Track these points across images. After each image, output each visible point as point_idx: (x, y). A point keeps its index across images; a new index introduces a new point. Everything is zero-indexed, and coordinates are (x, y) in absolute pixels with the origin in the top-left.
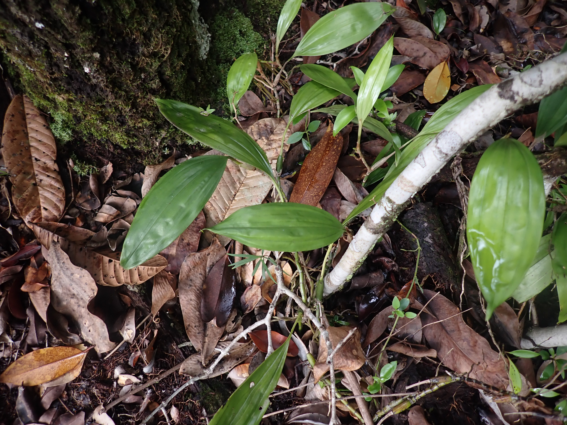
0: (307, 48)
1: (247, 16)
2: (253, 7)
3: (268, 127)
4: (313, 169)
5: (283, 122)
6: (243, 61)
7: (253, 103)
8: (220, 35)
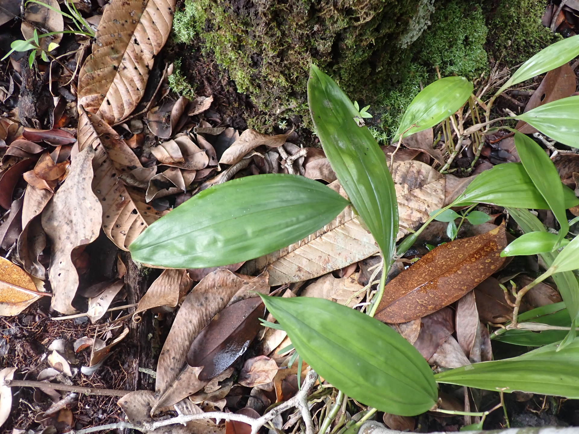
0: (544, 119)
1: (487, 24)
2: (502, 17)
3: (421, 176)
4: (441, 268)
5: (442, 182)
6: (451, 85)
7: (422, 134)
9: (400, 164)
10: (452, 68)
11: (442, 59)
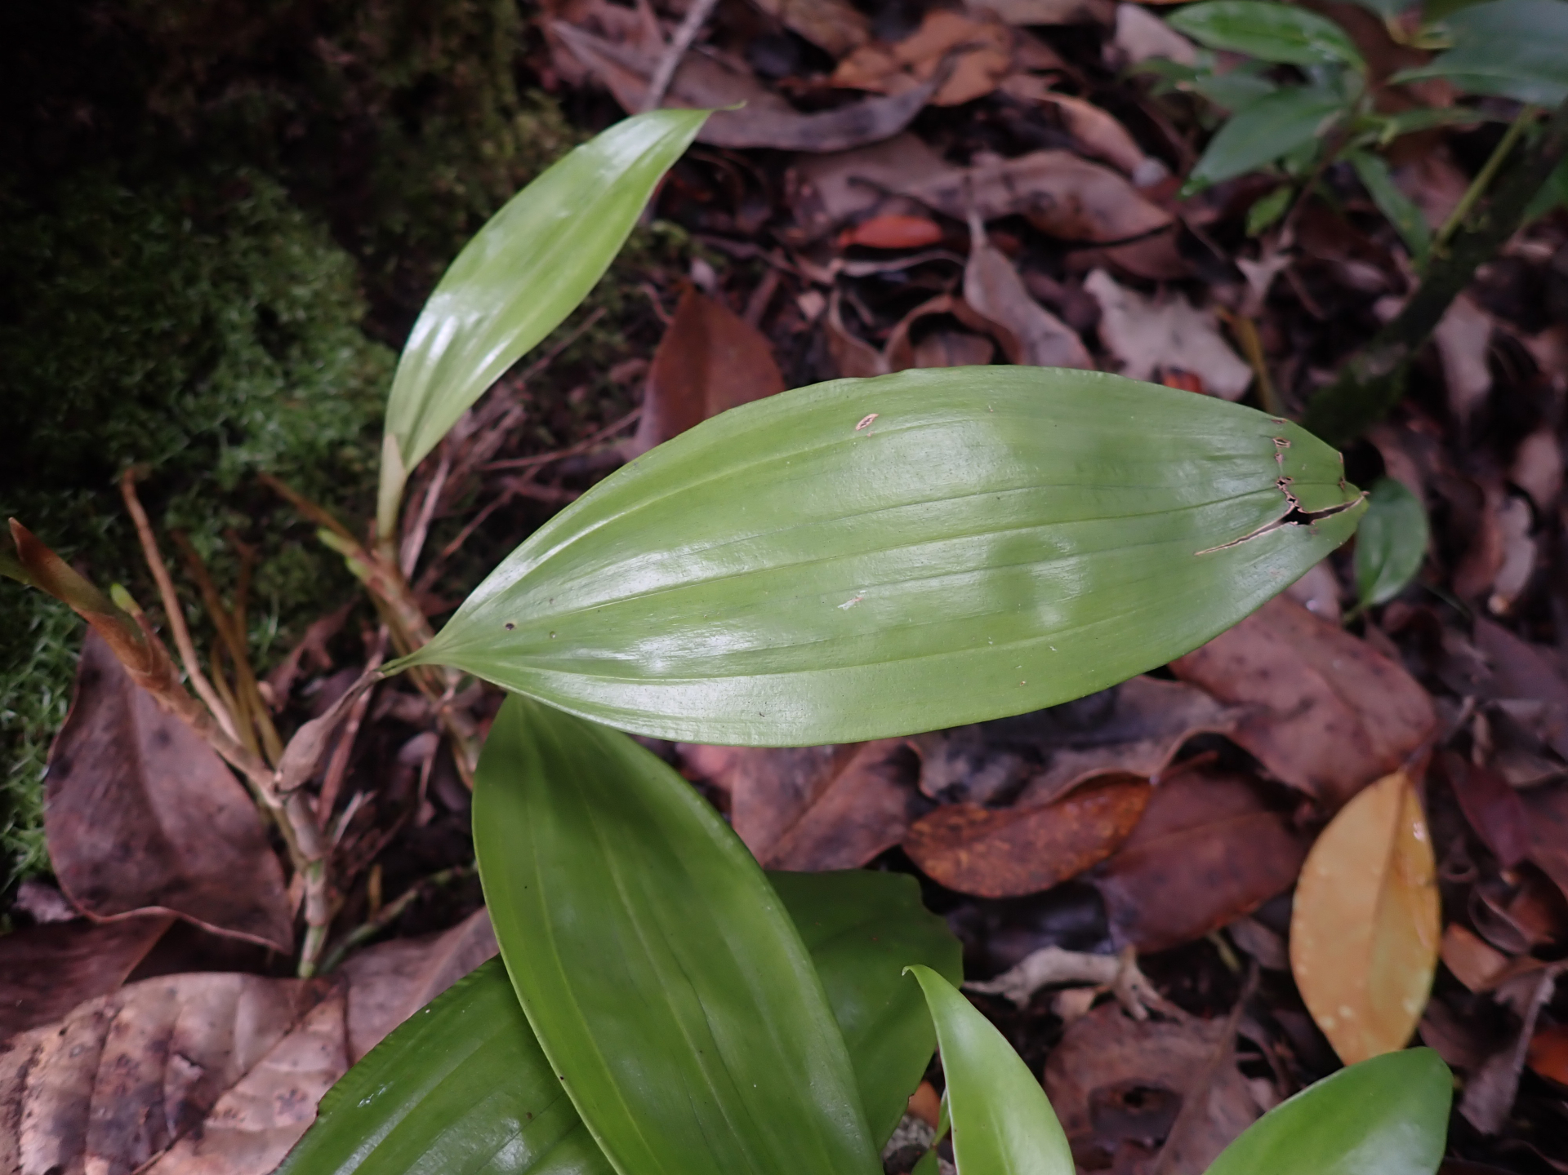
0: (548, 626)
2: (412, 206)
7: (181, 801)
9: (37, 1049)
10: (243, 455)
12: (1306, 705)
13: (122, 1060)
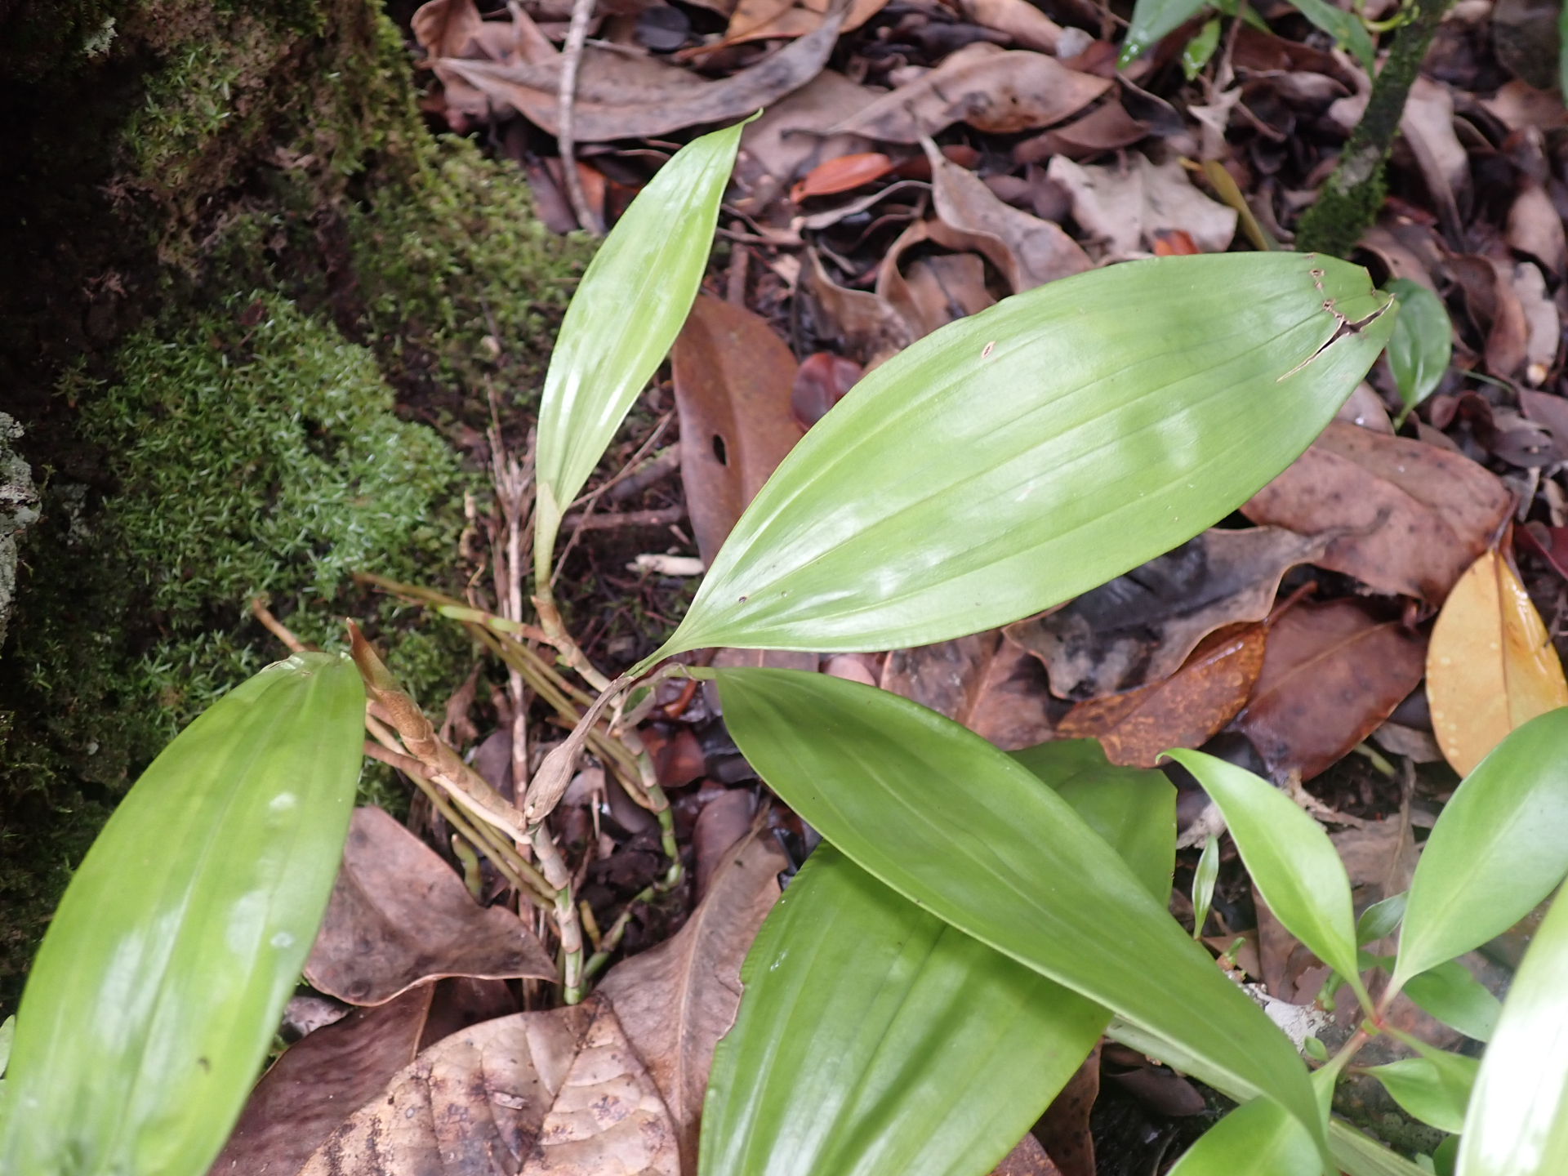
1: (353, 334)
2: (395, 283)
3: (501, 1099)
5: (605, 1035)
7: (395, 890)
8: (158, 458)
9: (375, 1121)
10: (334, 561)
11: (275, 555)
12: (1383, 514)
13: (451, 1108)
